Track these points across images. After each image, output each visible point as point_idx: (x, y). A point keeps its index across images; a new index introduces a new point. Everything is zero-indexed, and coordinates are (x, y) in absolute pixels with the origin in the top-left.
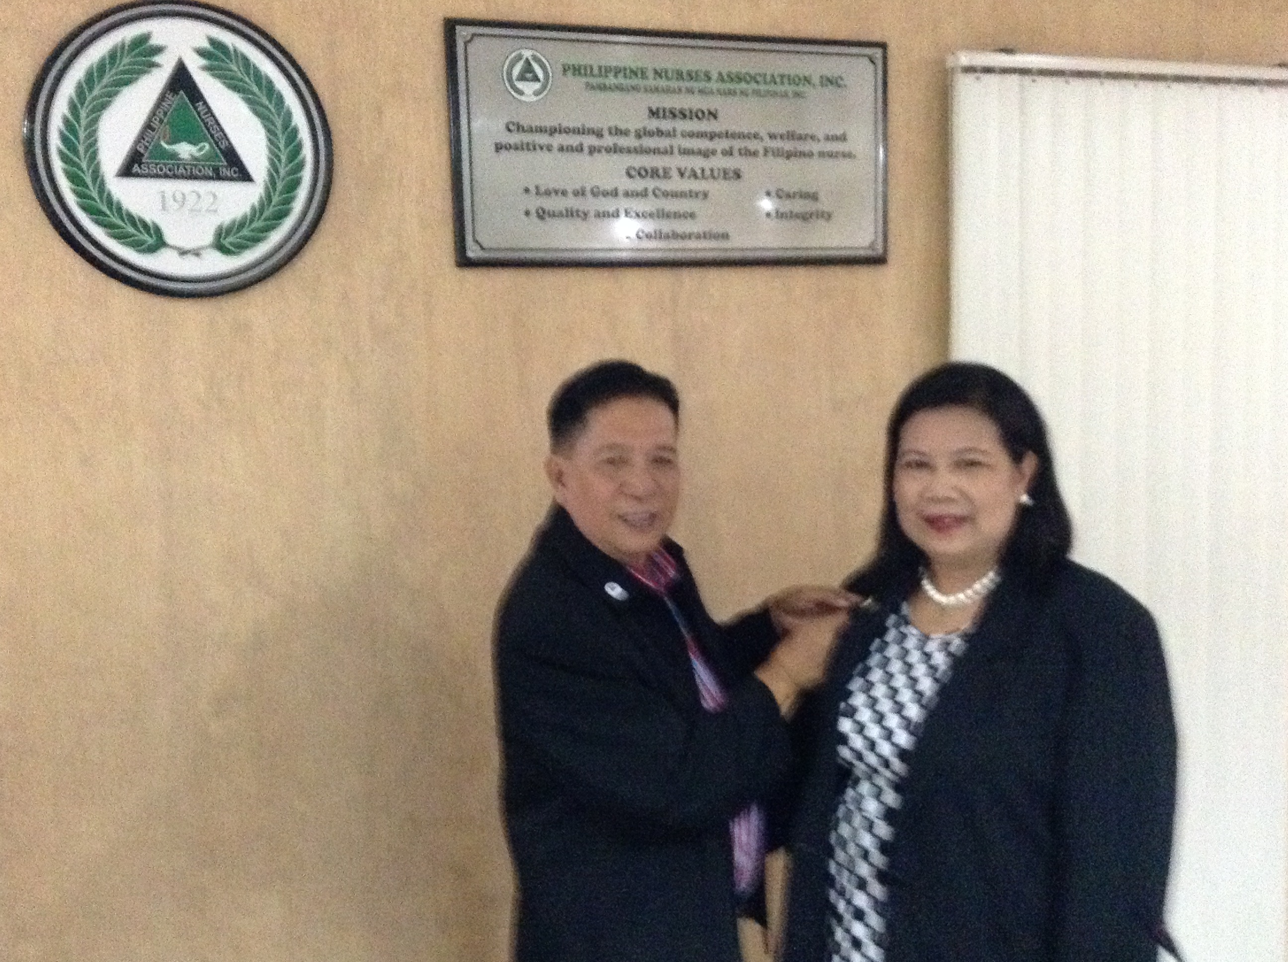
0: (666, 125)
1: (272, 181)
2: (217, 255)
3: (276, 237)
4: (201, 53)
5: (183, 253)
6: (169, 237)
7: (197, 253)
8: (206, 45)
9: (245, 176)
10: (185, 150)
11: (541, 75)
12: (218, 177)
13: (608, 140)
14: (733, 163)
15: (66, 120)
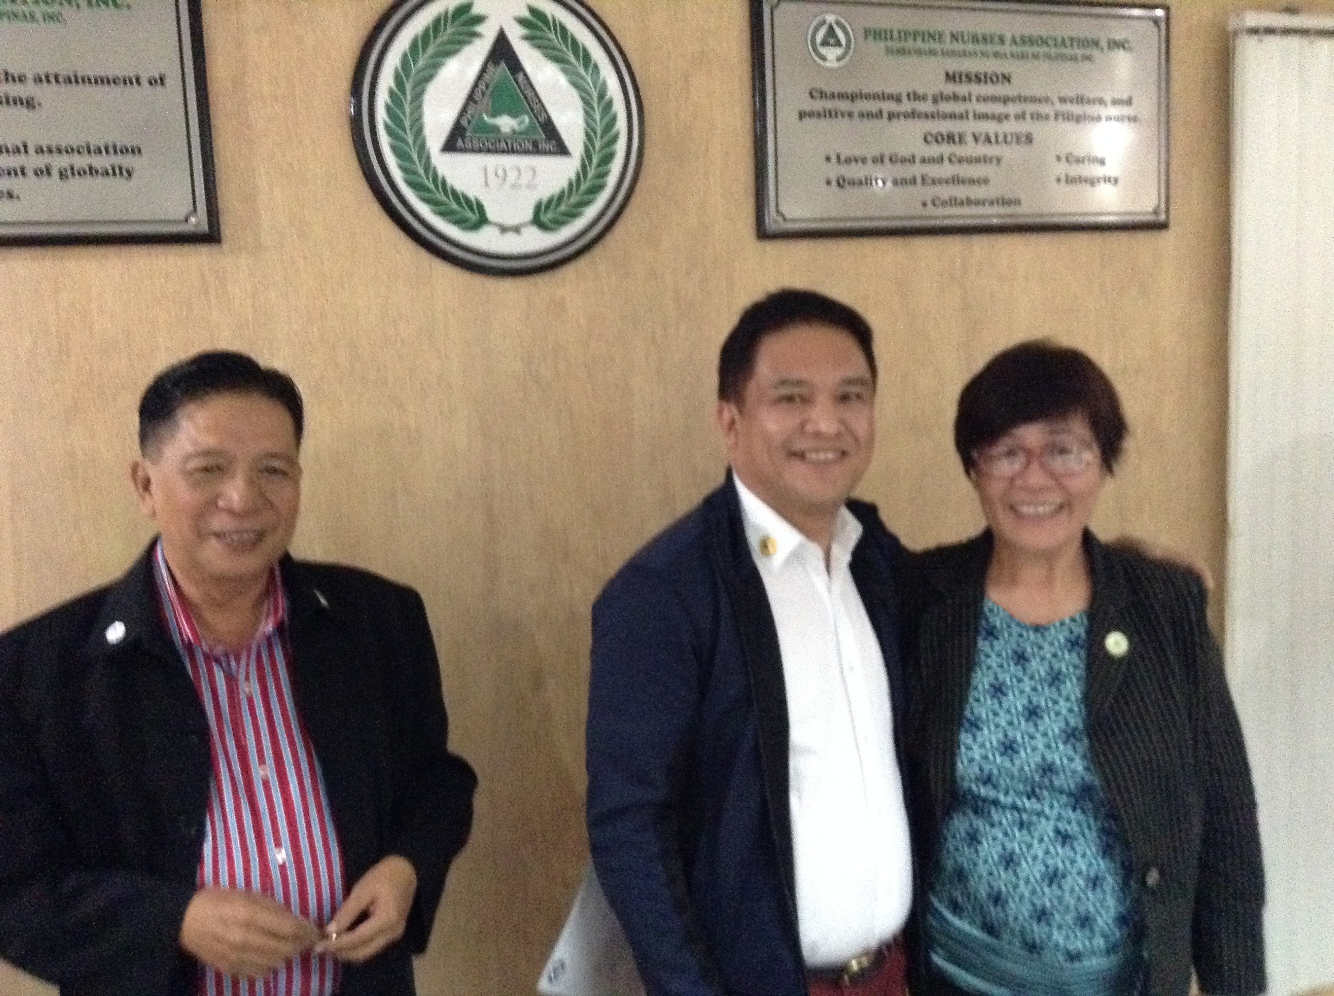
0: (962, 89)
1: (588, 154)
2: (534, 231)
3: (591, 212)
4: (522, 22)
5: (504, 229)
6: (491, 214)
7: (517, 229)
8: (526, 14)
9: (562, 150)
10: (506, 123)
11: (843, 40)
12: (536, 150)
13: (906, 106)
14: (1023, 127)
15: (392, 93)
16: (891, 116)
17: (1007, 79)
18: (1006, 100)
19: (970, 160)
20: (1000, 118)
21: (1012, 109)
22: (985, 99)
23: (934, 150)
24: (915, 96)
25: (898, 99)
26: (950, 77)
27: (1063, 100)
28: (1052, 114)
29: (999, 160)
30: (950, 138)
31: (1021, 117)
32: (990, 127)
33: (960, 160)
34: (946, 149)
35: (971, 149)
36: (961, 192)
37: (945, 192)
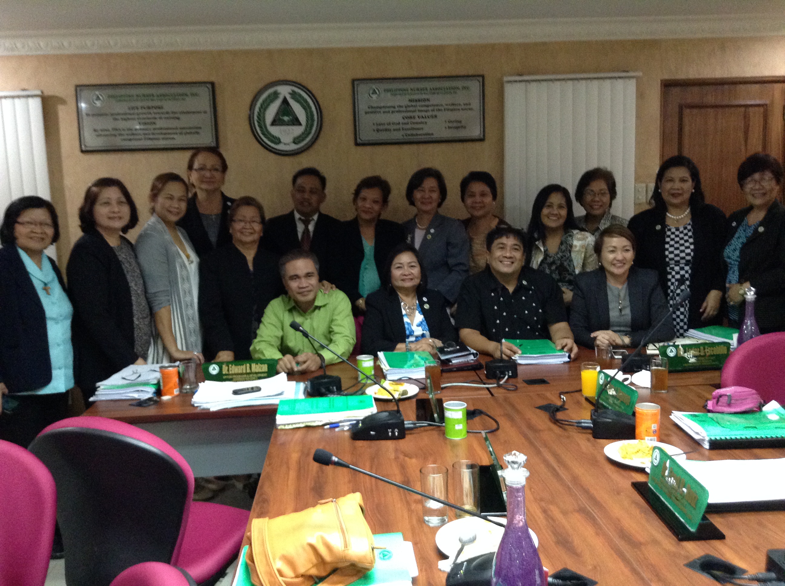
0: (414, 104)
1: (307, 125)
2: (293, 145)
3: (308, 139)
4: (290, 94)
5: (285, 144)
6: (282, 140)
7: (288, 144)
8: (291, 92)
9: (300, 124)
10: (286, 118)
11: (378, 93)
12: (294, 124)
13: (397, 109)
14: (434, 113)
15: (258, 112)
16: (393, 112)
17: (428, 100)
18: (428, 106)
19: (417, 123)
20: (426, 111)
21: (430, 108)
22: (422, 106)
23: (406, 121)
24: (400, 106)
25: (394, 107)
26: (410, 101)
27: (447, 105)
28: (443, 109)
29: (426, 123)
30: (411, 117)
31: (433, 110)
32: (423, 114)
33: (414, 123)
34: (409, 120)
35: (417, 120)
36: (414, 132)
37: (409, 132)
